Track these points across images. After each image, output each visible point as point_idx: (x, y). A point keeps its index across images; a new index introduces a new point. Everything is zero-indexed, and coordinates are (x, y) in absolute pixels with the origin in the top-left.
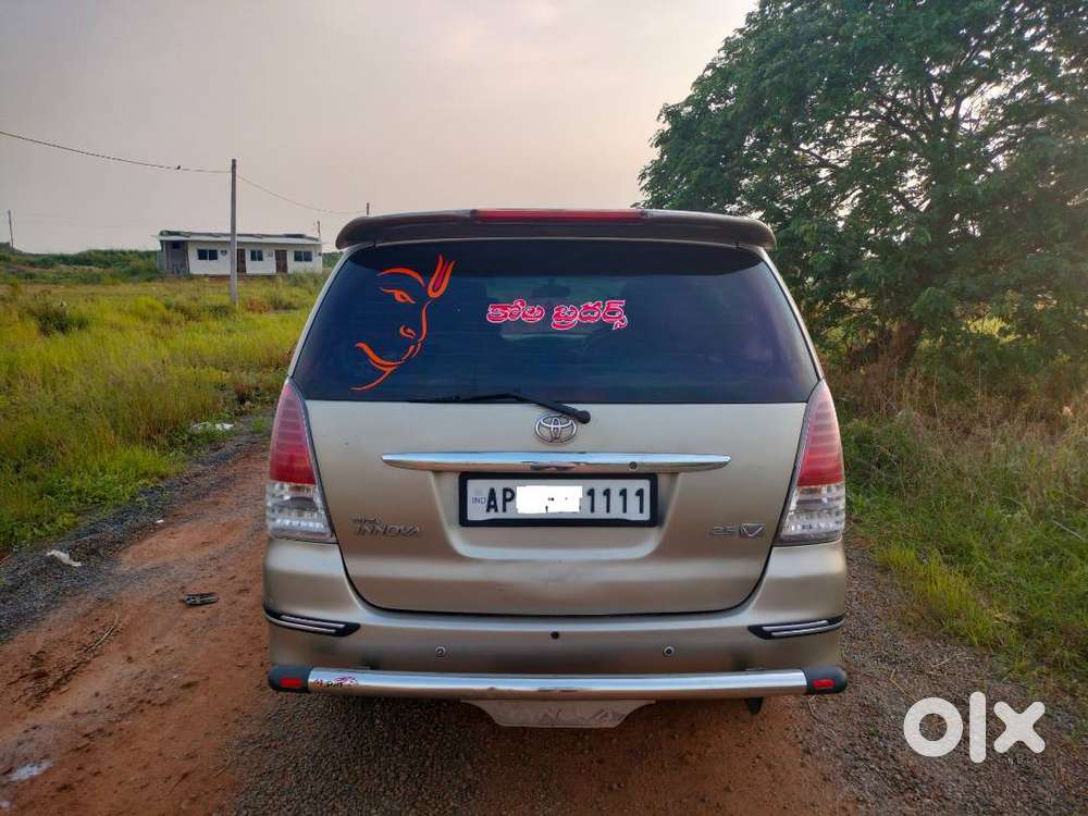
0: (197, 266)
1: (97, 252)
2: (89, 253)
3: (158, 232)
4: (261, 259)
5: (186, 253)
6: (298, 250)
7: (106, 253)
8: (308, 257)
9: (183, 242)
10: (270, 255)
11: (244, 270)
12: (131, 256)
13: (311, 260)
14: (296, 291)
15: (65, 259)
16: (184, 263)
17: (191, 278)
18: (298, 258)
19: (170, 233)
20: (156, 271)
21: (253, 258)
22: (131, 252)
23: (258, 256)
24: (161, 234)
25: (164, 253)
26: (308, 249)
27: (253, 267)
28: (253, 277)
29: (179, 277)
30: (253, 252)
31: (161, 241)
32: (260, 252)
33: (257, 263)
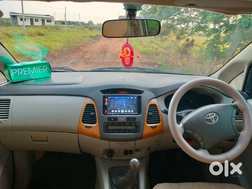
0: (20, 23)
3: (9, 13)
5: (17, 19)
6: (48, 19)
8: (50, 21)
9: (16, 16)
10: (40, 20)
11: (33, 24)
13: (51, 22)
14: (45, 30)
16: (17, 22)
17: (18, 26)
18: (48, 21)
19: (12, 13)
20: (9, 24)
23: (37, 20)
24: (10, 13)
25: (11, 19)
26: (50, 19)
27: (35, 23)
28: (36, 26)
29: (15, 26)
30: (35, 19)
31: (10, 15)
32: (37, 19)
33: (37, 22)
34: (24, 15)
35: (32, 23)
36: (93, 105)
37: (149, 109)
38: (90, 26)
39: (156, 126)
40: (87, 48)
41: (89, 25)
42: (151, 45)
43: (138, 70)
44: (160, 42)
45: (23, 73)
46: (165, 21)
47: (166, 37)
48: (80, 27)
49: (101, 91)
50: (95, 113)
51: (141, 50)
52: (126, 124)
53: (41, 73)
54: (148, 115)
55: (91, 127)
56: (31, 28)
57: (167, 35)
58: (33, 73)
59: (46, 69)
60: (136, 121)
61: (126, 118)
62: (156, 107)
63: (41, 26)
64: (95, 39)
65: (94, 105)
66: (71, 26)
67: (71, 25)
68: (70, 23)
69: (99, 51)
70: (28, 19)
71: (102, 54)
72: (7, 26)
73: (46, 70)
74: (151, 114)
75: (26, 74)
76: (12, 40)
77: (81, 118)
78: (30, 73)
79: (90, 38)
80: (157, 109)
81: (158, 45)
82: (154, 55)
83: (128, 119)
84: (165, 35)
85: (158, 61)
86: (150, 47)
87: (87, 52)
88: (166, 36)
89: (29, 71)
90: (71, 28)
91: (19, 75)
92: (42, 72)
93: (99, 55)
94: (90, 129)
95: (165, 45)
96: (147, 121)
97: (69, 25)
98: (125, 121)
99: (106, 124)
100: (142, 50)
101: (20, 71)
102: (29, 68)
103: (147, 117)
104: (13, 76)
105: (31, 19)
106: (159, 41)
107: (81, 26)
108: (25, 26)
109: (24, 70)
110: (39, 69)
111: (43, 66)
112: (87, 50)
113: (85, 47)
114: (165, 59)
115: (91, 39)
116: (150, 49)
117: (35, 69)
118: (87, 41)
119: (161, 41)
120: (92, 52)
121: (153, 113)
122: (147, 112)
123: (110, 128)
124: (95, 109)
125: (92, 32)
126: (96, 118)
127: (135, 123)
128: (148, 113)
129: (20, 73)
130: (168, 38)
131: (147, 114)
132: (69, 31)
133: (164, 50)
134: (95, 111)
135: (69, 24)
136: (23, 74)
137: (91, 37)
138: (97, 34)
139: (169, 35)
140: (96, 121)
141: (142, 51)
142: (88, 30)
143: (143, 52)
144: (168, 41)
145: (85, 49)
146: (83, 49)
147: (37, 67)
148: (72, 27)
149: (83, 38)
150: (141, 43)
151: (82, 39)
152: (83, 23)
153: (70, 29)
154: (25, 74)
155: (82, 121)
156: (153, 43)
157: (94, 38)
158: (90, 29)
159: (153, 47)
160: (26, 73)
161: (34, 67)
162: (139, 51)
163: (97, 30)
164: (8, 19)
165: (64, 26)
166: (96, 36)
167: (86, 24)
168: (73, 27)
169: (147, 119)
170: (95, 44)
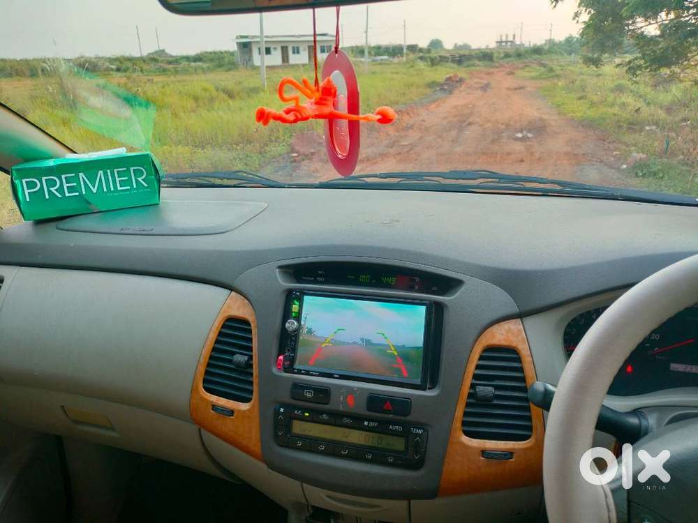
1: (207, 52)
2: (201, 54)
4: (298, 52)
5: (250, 51)
6: (323, 45)
7: (211, 53)
8: (329, 51)
9: (250, 43)
10: (305, 50)
11: (288, 61)
12: (226, 55)
15: (187, 58)
16: (251, 58)
17: (254, 68)
18: (322, 50)
19: (242, 37)
20: (233, 64)
21: (294, 53)
22: (226, 52)
23: (296, 51)
24: (237, 38)
25: (239, 52)
26: (328, 45)
27: (294, 59)
28: (293, 66)
29: (246, 67)
30: (293, 48)
31: (237, 43)
32: (298, 48)
33: (296, 55)
34: (265, 39)
35: (285, 58)
36: (246, 322)
37: (478, 367)
38: (433, 54)
39: (510, 454)
40: (412, 115)
41: (429, 51)
42: (615, 99)
43: (492, 182)
44: (649, 89)
45: (61, 190)
46: (672, 16)
47: (673, 73)
48: (404, 59)
49: (283, 268)
50: (251, 357)
51: (579, 115)
52: (366, 423)
53: (122, 190)
54: (470, 396)
55: (231, 412)
56: (281, 71)
57: (676, 64)
58: (95, 191)
59: (144, 177)
60: (409, 418)
61: (366, 396)
62: (519, 360)
63: (303, 65)
64: (441, 89)
65: (249, 325)
66: (382, 60)
67: (382, 55)
68: (379, 50)
69: (445, 122)
70: (275, 49)
71: (454, 133)
72: (229, 70)
73: (142, 181)
74: (486, 390)
75: (71, 195)
76: (231, 102)
77: (202, 369)
78: (84, 193)
79: (429, 87)
80: (521, 370)
81: (641, 96)
82: (625, 129)
83: (375, 401)
84: (668, 65)
85: (633, 148)
86: (612, 105)
87: (411, 127)
88: (673, 67)
89: (82, 183)
90: (380, 64)
91: (47, 197)
92: (129, 188)
93: (445, 134)
94: (229, 420)
95: (665, 98)
96: (464, 423)
97: (375, 56)
98: (362, 410)
99: (282, 410)
100: (582, 116)
101: (51, 183)
102: (80, 174)
103: (468, 405)
104: (28, 199)
105: (282, 48)
106: (646, 84)
107: (407, 55)
108: (268, 67)
109: (64, 181)
110: (117, 180)
111: (132, 169)
112: (411, 121)
113: (408, 114)
114: (662, 141)
115: (429, 91)
116: (611, 111)
117: (103, 178)
118: (416, 99)
119: (655, 86)
120: (426, 128)
121: (497, 388)
122: (468, 380)
123: (299, 428)
124: (250, 340)
125: (436, 70)
126: (250, 379)
127: (407, 426)
128: (473, 386)
129: (49, 191)
130: (682, 75)
131: (466, 389)
132: (374, 73)
133: (662, 114)
134: (250, 349)
135: (375, 52)
136: (60, 196)
137: (432, 85)
138: (448, 76)
139: (685, 63)
140: (251, 392)
141: (581, 119)
142: (425, 65)
143: (583, 120)
144: (681, 81)
145: (407, 120)
146: (399, 119)
147: (108, 171)
148: (384, 62)
149: (409, 88)
150: (584, 94)
151: (404, 94)
152: (413, 48)
153: (377, 68)
154: (67, 194)
155: (205, 381)
156: (623, 93)
157: (438, 89)
158: (430, 63)
159: (624, 104)
160: (71, 189)
161: (101, 172)
162: (572, 119)
163: (452, 65)
164: (232, 54)
165: (363, 60)
166: (446, 80)
167: (421, 50)
168: (387, 62)
169: (465, 414)
170: (438, 106)
